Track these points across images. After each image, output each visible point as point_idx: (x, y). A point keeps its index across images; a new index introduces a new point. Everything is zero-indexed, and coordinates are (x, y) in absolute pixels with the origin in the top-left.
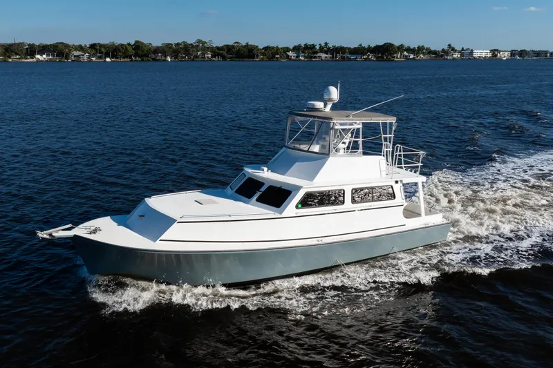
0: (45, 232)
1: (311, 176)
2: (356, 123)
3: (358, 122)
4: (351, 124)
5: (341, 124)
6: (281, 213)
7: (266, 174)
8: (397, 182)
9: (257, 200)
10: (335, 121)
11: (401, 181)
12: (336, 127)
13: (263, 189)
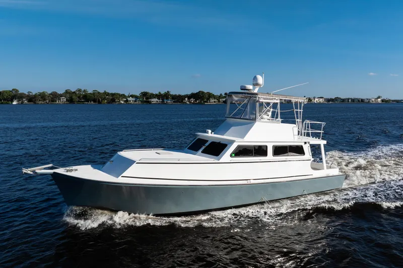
0: (29, 169)
1: (243, 135)
2: (275, 99)
3: (277, 98)
4: (272, 99)
5: (264, 99)
6: (219, 160)
7: (210, 135)
8: (305, 143)
9: (202, 152)
10: (260, 96)
11: (309, 143)
12: (261, 101)
13: (207, 144)
